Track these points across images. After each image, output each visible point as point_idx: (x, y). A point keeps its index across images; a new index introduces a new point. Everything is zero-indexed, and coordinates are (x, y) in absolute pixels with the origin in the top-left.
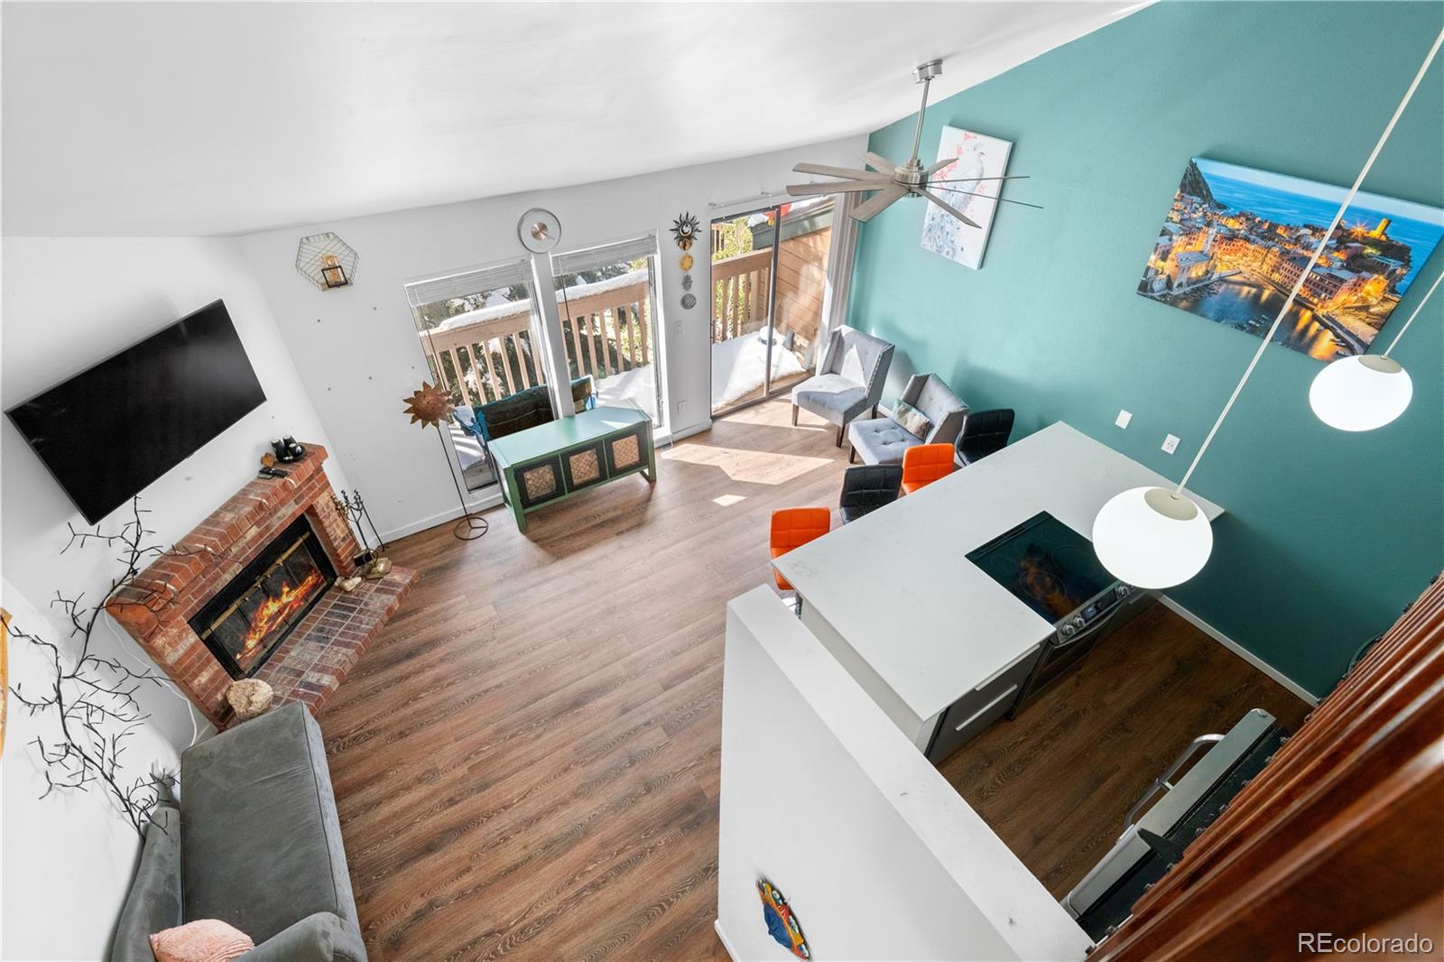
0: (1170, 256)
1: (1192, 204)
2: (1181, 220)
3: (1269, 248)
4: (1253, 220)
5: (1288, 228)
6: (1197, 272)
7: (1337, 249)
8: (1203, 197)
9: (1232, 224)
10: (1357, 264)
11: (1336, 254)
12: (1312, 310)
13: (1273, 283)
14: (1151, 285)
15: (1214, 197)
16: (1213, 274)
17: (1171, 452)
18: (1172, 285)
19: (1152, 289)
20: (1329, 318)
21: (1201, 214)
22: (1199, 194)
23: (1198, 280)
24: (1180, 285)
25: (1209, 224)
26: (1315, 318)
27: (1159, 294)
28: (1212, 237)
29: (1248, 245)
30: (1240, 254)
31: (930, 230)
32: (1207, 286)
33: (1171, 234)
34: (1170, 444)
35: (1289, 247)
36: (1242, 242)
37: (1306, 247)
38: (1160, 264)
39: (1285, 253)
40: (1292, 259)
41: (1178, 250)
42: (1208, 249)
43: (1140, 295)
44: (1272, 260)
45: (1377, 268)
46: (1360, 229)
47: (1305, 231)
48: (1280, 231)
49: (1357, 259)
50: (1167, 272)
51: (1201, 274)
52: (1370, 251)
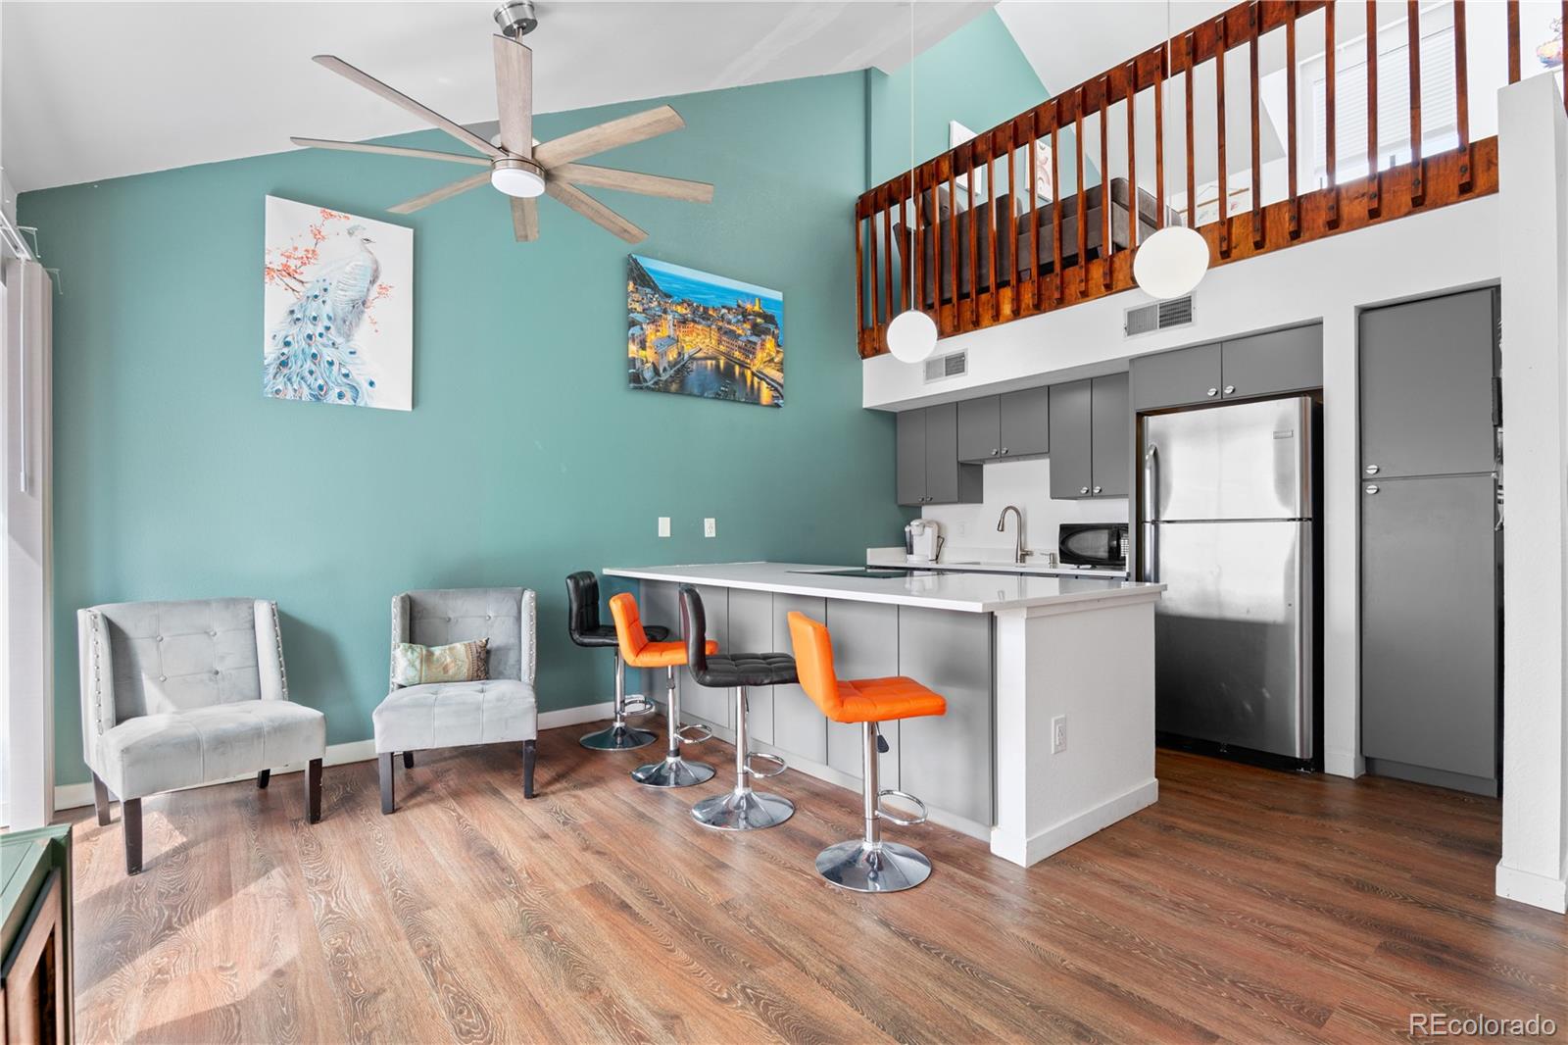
0: (647, 344)
1: (646, 294)
2: (644, 310)
3: (709, 326)
4: (692, 304)
5: (715, 309)
6: (672, 355)
7: (744, 322)
8: (652, 289)
9: (680, 310)
10: (757, 330)
11: (745, 325)
12: (749, 368)
13: (723, 354)
14: (643, 375)
15: (661, 288)
16: (684, 354)
17: (714, 535)
18: (659, 371)
19: (644, 378)
20: (760, 372)
21: (656, 303)
22: (649, 286)
23: (676, 363)
24: (665, 370)
25: (665, 312)
26: (753, 374)
27: (652, 382)
28: (671, 322)
29: (696, 326)
30: (695, 334)
31: (284, 364)
32: (684, 365)
33: (640, 324)
34: (710, 528)
35: (720, 324)
36: (692, 324)
37: (729, 323)
38: (642, 353)
39: (720, 329)
40: (725, 333)
41: (651, 338)
42: (672, 333)
43: (635, 388)
44: (715, 335)
45: (766, 332)
46: (748, 306)
47: (724, 311)
48: (711, 312)
49: (755, 327)
50: (651, 360)
51: (675, 356)
52: (759, 320)
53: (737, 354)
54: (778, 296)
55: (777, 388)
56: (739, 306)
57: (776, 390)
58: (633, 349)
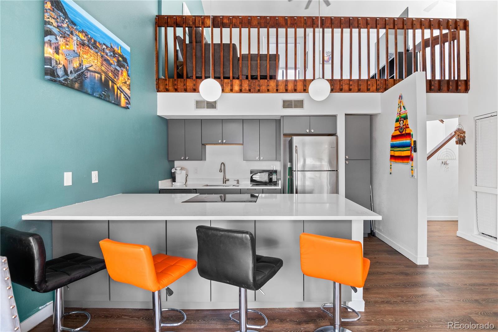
0: (60, 51)
1: (60, 16)
2: (58, 26)
3: (97, 53)
4: (88, 35)
5: (100, 44)
6: (76, 64)
7: (114, 57)
8: (64, 14)
9: (82, 36)
10: (119, 64)
11: (114, 59)
12: (116, 84)
13: (104, 72)
14: (57, 72)
15: (69, 16)
16: (83, 66)
17: (97, 181)
18: (67, 72)
19: (58, 75)
20: (121, 88)
21: (66, 25)
22: (62, 12)
23: (78, 70)
24: (71, 72)
25: (72, 33)
26: (118, 88)
27: (63, 79)
28: (75, 42)
29: (90, 50)
30: (89, 55)
32: (82, 73)
33: (55, 35)
34: (95, 177)
35: (103, 54)
36: (87, 48)
37: (107, 55)
38: (56, 56)
39: (102, 56)
40: (105, 60)
41: (62, 48)
42: (76, 49)
43: (51, 80)
44: (100, 60)
45: (123, 66)
46: (116, 49)
47: (104, 47)
48: (98, 45)
49: (118, 61)
50: (62, 62)
51: (78, 65)
52: (120, 59)
53: (110, 74)
54: (128, 49)
55: (127, 98)
56: (111, 46)
57: (127, 99)
58: (49, 52)
